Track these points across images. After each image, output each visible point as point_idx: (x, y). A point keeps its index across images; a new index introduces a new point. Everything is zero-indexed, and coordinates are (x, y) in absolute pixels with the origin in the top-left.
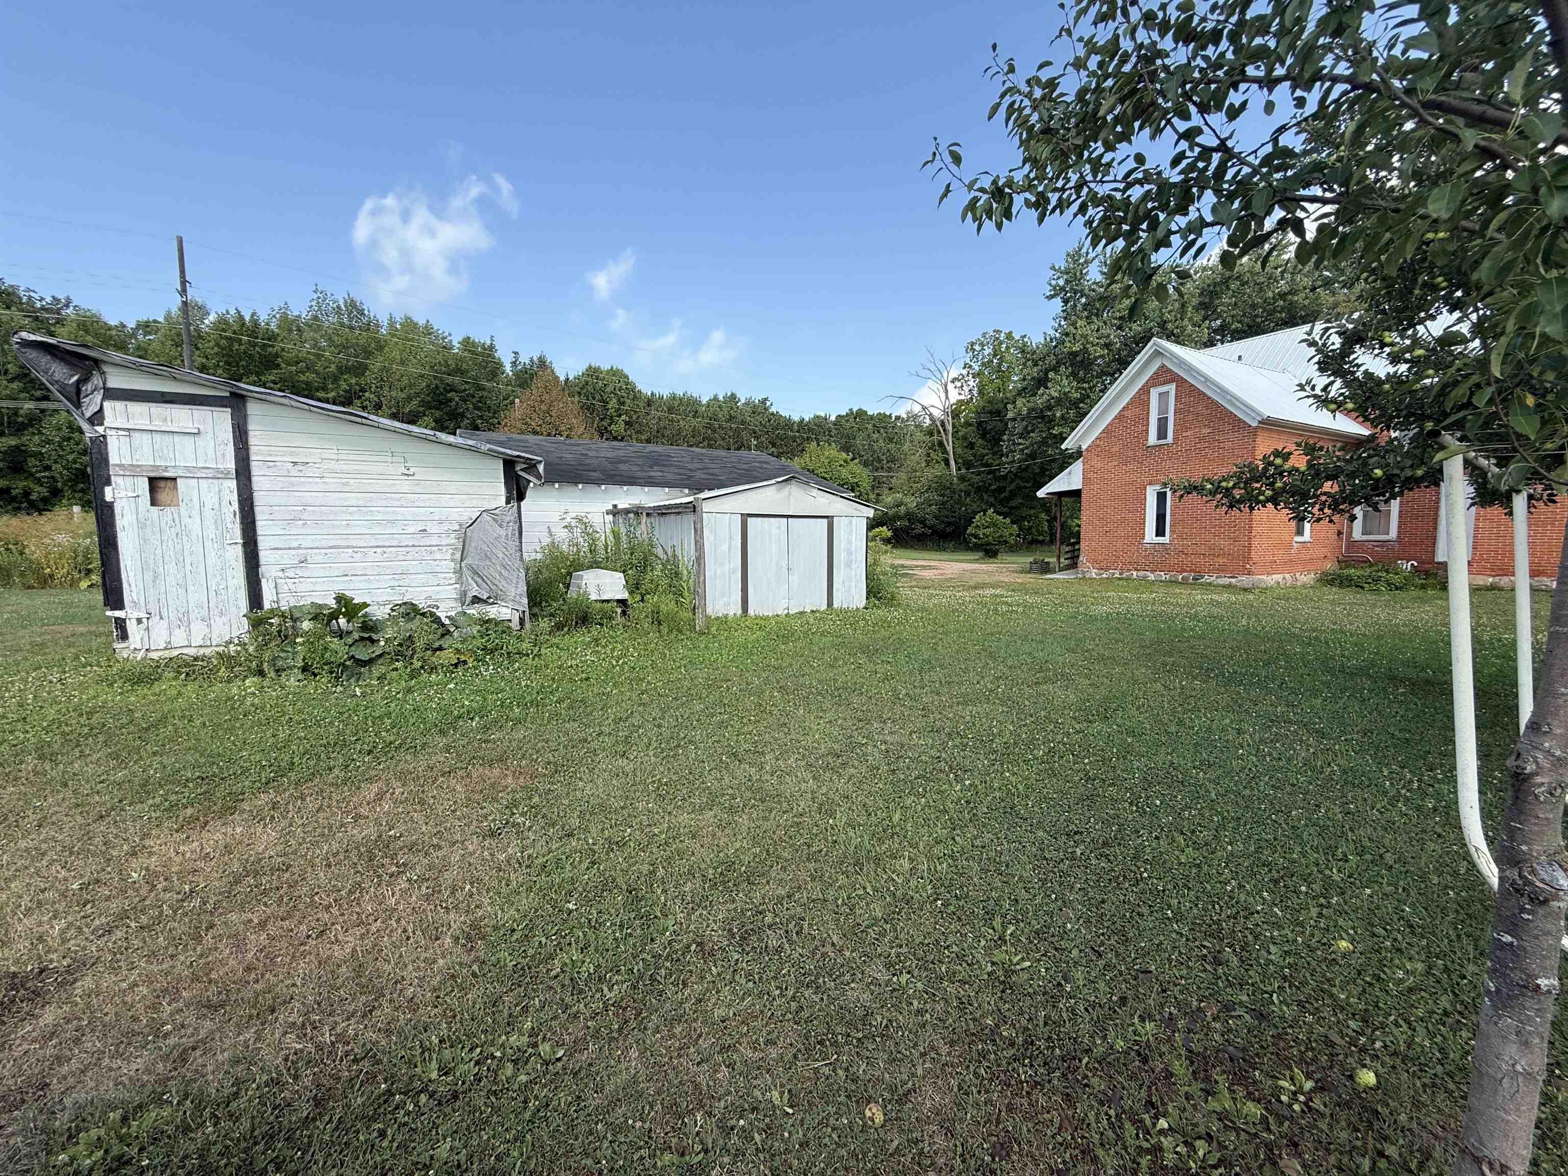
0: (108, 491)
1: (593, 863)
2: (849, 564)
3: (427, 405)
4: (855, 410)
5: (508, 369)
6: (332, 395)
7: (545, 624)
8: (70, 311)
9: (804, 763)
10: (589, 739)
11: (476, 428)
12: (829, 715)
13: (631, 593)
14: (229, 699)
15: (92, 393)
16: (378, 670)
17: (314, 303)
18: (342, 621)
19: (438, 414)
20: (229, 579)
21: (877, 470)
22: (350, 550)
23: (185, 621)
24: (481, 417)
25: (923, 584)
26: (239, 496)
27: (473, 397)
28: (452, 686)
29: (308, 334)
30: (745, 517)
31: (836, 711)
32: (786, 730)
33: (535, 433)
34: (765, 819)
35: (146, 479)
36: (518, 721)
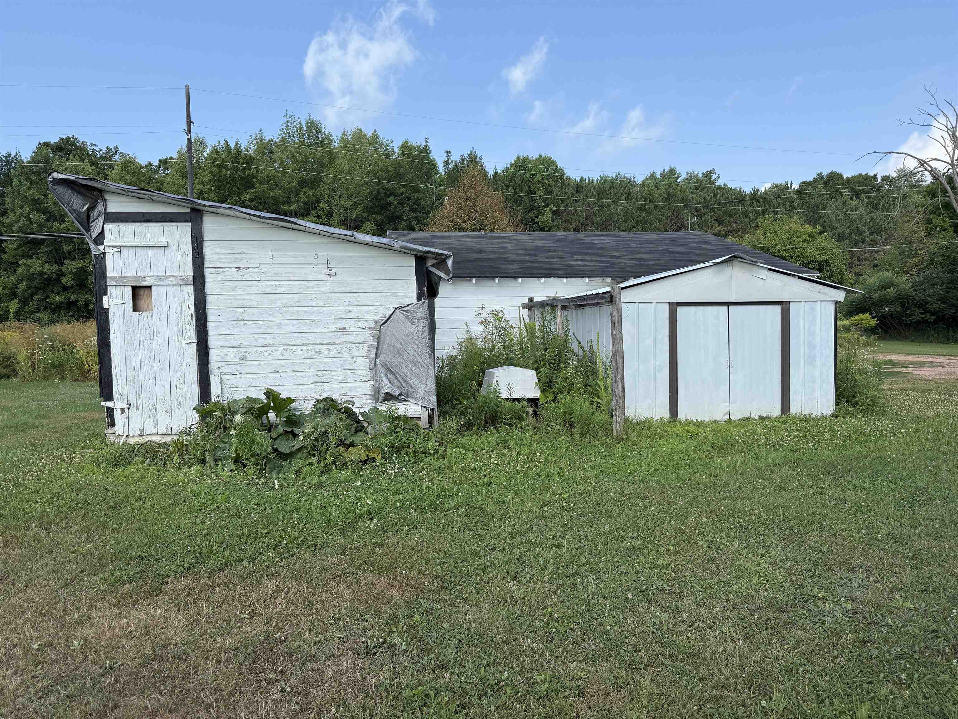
0: (105, 298)
1: (463, 706)
2: (811, 360)
3: (370, 210)
4: (825, 174)
5: (441, 168)
6: (294, 207)
7: (452, 423)
8: (117, 157)
9: (733, 615)
10: (482, 553)
11: (412, 229)
12: (775, 554)
13: (543, 391)
14: (176, 484)
15: (98, 217)
16: (298, 462)
17: (284, 127)
18: (272, 415)
19: (379, 218)
20: (186, 375)
21: (856, 244)
22: (281, 348)
23: (154, 411)
24: (416, 219)
25: (921, 385)
26: (195, 300)
27: (409, 199)
28: (358, 483)
29: (278, 154)
30: (674, 306)
31: (784, 548)
32: (714, 568)
33: (460, 229)
34: (674, 684)
35: (130, 288)
36: (416, 526)
